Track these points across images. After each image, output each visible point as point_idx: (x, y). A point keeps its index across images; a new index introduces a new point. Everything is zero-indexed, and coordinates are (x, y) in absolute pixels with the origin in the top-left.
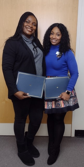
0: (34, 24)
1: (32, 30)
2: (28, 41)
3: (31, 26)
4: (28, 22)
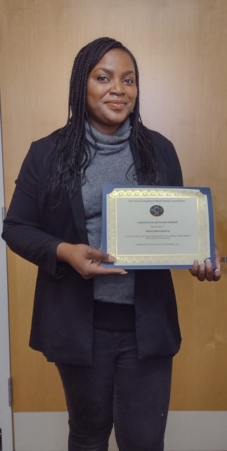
3: (118, 90)
4: (104, 77)
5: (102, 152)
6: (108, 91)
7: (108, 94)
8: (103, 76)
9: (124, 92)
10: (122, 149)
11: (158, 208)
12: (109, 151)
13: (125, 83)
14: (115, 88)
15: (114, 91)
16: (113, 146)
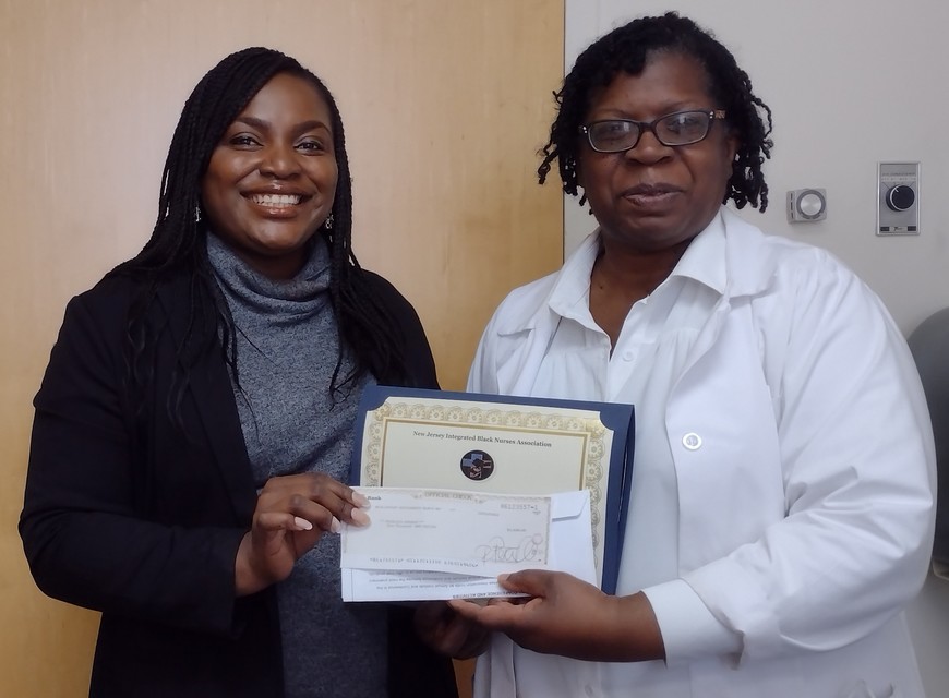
0: (307, 137)
1: (304, 198)
2: (259, 299)
3: (282, 166)
4: (249, 139)
5: (273, 318)
6: (257, 167)
7: (257, 172)
8: (246, 135)
9: (295, 169)
10: (315, 313)
11: (481, 457)
12: (288, 317)
13: (302, 150)
14: (272, 162)
15: (271, 168)
16: (298, 305)
